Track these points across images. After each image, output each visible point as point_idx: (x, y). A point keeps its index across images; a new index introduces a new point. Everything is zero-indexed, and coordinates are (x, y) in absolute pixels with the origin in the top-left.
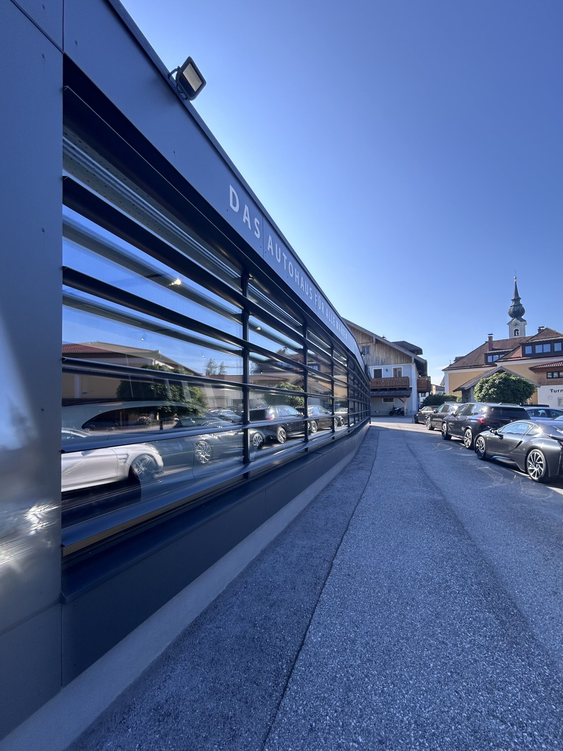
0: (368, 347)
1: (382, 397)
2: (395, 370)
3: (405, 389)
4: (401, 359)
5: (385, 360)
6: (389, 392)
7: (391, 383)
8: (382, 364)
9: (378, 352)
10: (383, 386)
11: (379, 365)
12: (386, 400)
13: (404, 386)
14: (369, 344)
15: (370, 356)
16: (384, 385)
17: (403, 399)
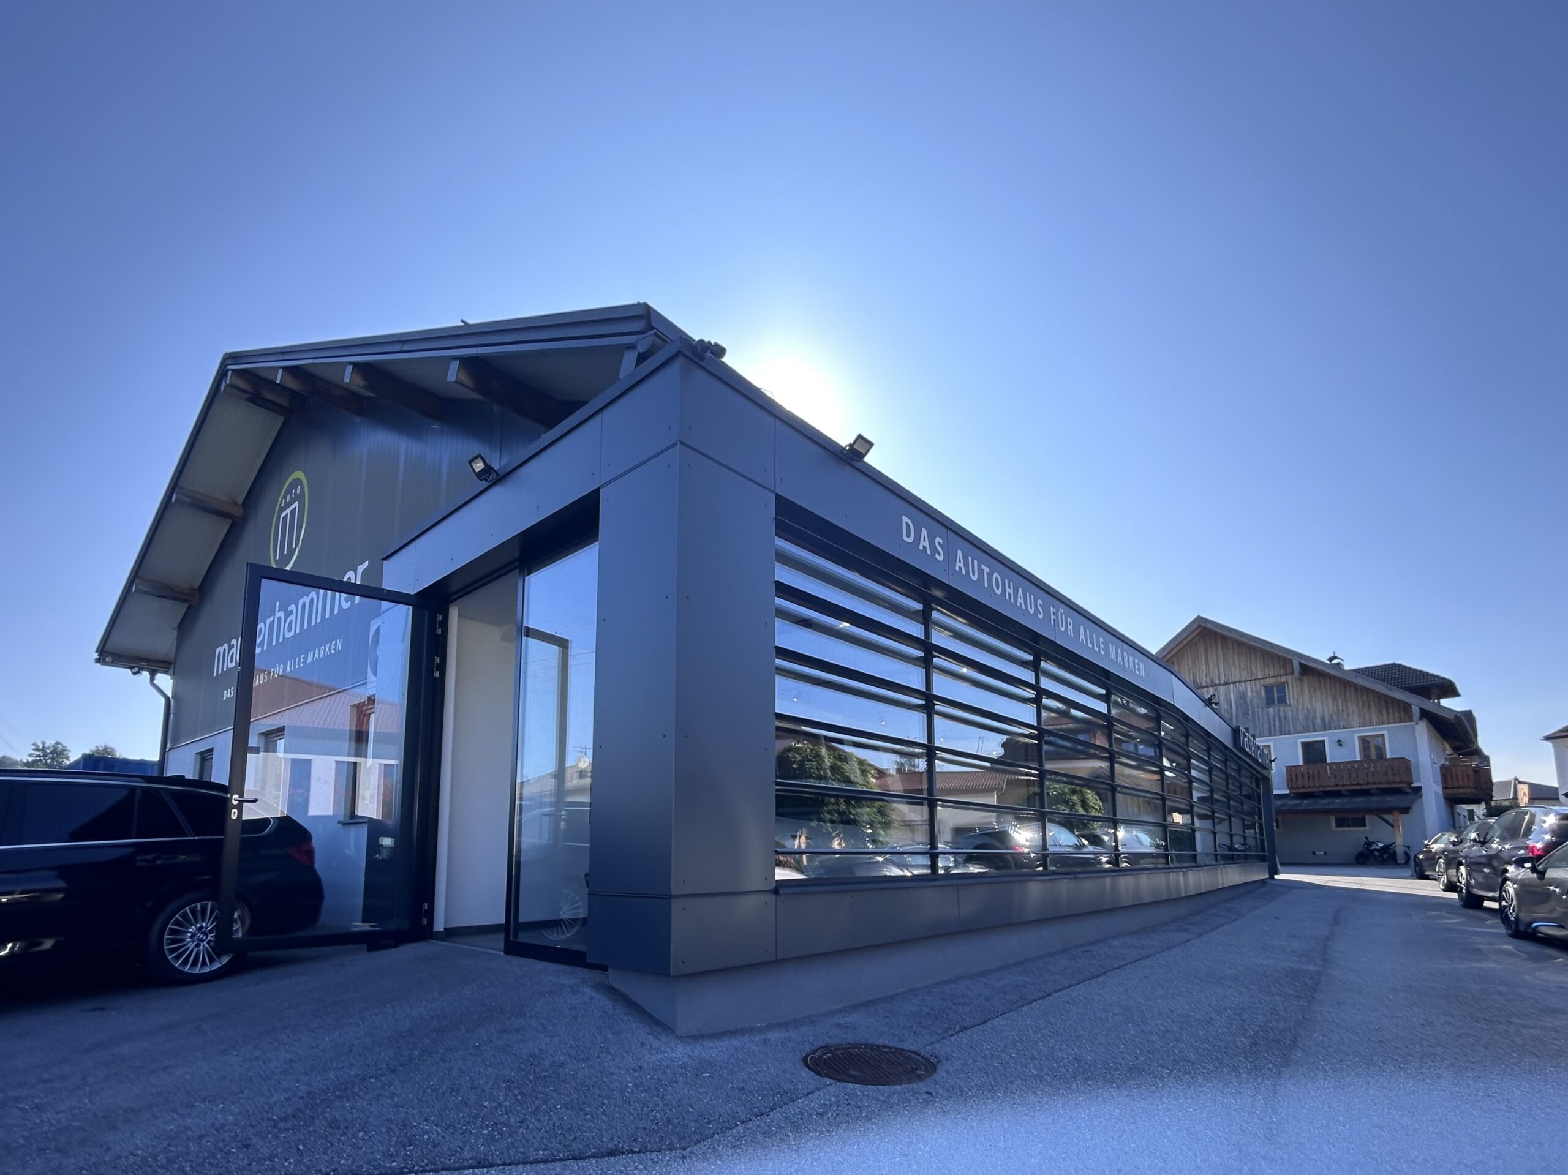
0: (1281, 687)
1: (1328, 812)
2: (1364, 741)
3: (1398, 791)
4: (1380, 712)
5: (1331, 717)
6: (1346, 800)
7: (1354, 775)
8: (1326, 727)
9: (1311, 698)
10: (1330, 785)
11: (1315, 731)
12: (1341, 823)
13: (1394, 782)
14: (1283, 679)
15: (1288, 709)
16: (1333, 782)
17: (1389, 817)
